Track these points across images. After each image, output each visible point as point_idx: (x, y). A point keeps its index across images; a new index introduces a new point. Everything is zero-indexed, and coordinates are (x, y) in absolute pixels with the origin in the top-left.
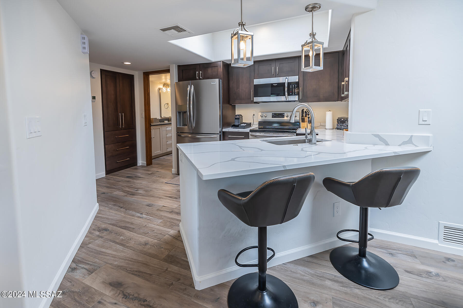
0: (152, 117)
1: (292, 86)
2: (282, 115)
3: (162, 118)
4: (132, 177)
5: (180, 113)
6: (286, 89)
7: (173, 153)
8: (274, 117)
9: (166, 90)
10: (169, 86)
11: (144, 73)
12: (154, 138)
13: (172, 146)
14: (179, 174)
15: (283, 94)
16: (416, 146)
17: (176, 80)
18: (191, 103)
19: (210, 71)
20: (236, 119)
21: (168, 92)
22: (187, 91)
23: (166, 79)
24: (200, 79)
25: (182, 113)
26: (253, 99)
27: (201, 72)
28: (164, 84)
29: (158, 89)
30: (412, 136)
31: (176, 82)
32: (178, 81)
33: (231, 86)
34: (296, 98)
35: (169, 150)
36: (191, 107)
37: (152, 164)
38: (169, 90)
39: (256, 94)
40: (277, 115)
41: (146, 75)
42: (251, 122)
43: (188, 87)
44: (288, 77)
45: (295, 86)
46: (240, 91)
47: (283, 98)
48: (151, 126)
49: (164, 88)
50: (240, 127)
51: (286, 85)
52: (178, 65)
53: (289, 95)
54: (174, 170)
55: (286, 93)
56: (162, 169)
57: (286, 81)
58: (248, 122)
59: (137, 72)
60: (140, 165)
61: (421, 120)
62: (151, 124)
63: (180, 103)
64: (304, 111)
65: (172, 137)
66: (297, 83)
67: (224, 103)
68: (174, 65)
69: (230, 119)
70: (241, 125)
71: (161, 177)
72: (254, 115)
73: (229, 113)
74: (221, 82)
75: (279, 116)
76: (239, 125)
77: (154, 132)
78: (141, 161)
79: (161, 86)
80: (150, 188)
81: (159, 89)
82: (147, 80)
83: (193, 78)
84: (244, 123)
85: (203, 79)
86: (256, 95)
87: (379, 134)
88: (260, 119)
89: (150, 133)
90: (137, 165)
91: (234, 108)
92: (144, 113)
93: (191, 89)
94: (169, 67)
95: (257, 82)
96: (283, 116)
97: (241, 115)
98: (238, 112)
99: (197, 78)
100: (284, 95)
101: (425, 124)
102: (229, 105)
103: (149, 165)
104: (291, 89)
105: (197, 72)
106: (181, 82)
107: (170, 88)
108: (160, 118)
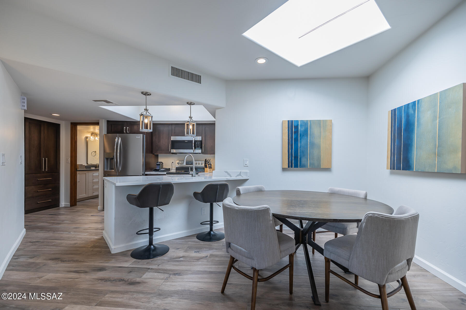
0: (78, 163)
1: (197, 143)
2: (192, 163)
3: (88, 165)
4: (56, 214)
5: (107, 159)
6: (193, 145)
7: (99, 197)
8: (187, 164)
9: (94, 139)
10: (98, 135)
11: (71, 123)
12: (79, 182)
13: (99, 190)
14: (104, 210)
15: (191, 148)
16: (243, 177)
17: (105, 131)
18: (118, 151)
19: (135, 127)
20: (157, 165)
21: (96, 140)
22: (115, 141)
23: (94, 129)
24: (127, 133)
25: (109, 159)
26: (171, 150)
27: (128, 128)
28: (92, 133)
29: (85, 137)
30: (241, 172)
31: (105, 134)
32: (107, 133)
33: (154, 140)
34: (200, 151)
35: (95, 194)
36: (118, 154)
37: (76, 205)
38: (97, 138)
40: (189, 163)
41: (74, 125)
42: (170, 168)
43: (115, 139)
44: (195, 137)
45: (199, 143)
46: (161, 144)
47: (191, 151)
48: (77, 171)
49: (92, 137)
50: (160, 171)
51: (193, 142)
52: (107, 121)
53: (195, 148)
54: (100, 207)
55: (193, 148)
56: (88, 208)
57: (194, 139)
58: (168, 167)
59: (64, 122)
60: (63, 206)
61: (244, 164)
62: (77, 169)
63: (108, 150)
64: (207, 160)
65: (99, 188)
66: (201, 142)
67: (147, 152)
68: (104, 120)
69: (153, 165)
70: (161, 169)
71: (86, 213)
72: (173, 162)
73: (152, 160)
74: (145, 137)
76: (160, 169)
77: (80, 176)
78: (64, 202)
79: (89, 135)
80: (76, 219)
81: (87, 138)
82: (75, 129)
83: (121, 132)
84: (164, 168)
85: (130, 133)
86: (173, 148)
87: (227, 171)
88: (177, 166)
89: (75, 177)
90: (59, 206)
91: (157, 156)
92: (70, 159)
93: (118, 140)
94: (99, 121)
95: (173, 138)
97: (162, 162)
98: (160, 160)
99: (124, 132)
101: (246, 166)
102: (152, 154)
103: (73, 206)
104: (197, 145)
105: (124, 128)
106: (110, 134)
107: (99, 137)
108: (86, 165)
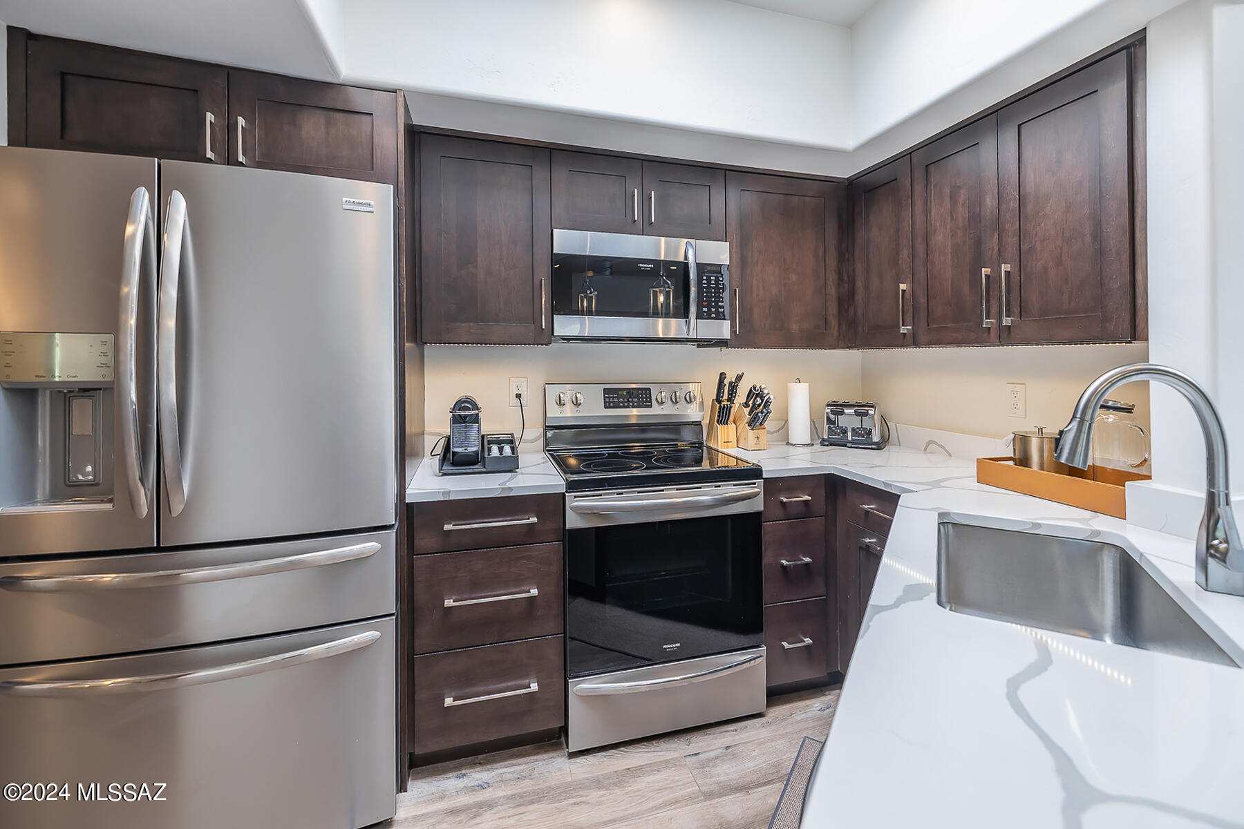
1: (709, 279)
2: (641, 397)
8: (614, 402)
18: (170, 318)
26: (550, 321)
27: (241, 121)
33: (426, 246)
36: (168, 347)
39: (564, 303)
40: (622, 397)
44: (693, 241)
45: (717, 280)
46: (481, 276)
50: (487, 465)
51: (693, 275)
55: (693, 309)
57: (692, 257)
66: (722, 272)
72: (519, 396)
75: (633, 402)
76: (480, 451)
83: (173, 150)
91: (421, 360)
93: (163, 219)
96: (647, 401)
99: (210, 154)
100: (686, 315)
102: (414, 346)
104: (712, 293)
105: (209, 116)
